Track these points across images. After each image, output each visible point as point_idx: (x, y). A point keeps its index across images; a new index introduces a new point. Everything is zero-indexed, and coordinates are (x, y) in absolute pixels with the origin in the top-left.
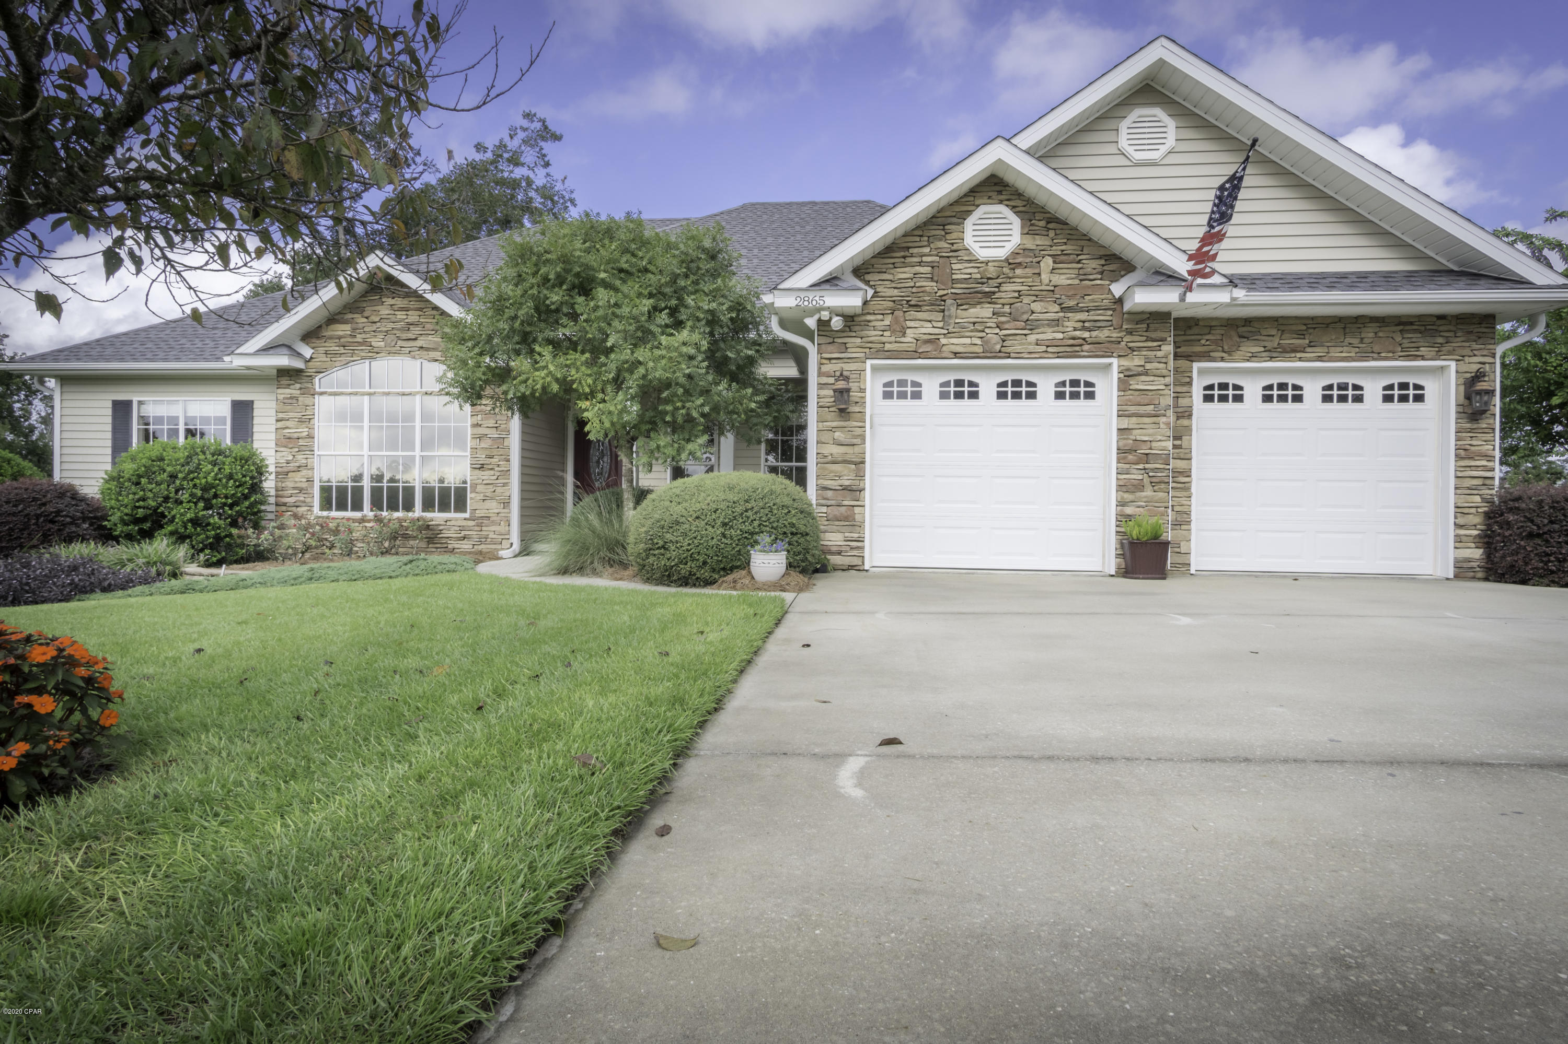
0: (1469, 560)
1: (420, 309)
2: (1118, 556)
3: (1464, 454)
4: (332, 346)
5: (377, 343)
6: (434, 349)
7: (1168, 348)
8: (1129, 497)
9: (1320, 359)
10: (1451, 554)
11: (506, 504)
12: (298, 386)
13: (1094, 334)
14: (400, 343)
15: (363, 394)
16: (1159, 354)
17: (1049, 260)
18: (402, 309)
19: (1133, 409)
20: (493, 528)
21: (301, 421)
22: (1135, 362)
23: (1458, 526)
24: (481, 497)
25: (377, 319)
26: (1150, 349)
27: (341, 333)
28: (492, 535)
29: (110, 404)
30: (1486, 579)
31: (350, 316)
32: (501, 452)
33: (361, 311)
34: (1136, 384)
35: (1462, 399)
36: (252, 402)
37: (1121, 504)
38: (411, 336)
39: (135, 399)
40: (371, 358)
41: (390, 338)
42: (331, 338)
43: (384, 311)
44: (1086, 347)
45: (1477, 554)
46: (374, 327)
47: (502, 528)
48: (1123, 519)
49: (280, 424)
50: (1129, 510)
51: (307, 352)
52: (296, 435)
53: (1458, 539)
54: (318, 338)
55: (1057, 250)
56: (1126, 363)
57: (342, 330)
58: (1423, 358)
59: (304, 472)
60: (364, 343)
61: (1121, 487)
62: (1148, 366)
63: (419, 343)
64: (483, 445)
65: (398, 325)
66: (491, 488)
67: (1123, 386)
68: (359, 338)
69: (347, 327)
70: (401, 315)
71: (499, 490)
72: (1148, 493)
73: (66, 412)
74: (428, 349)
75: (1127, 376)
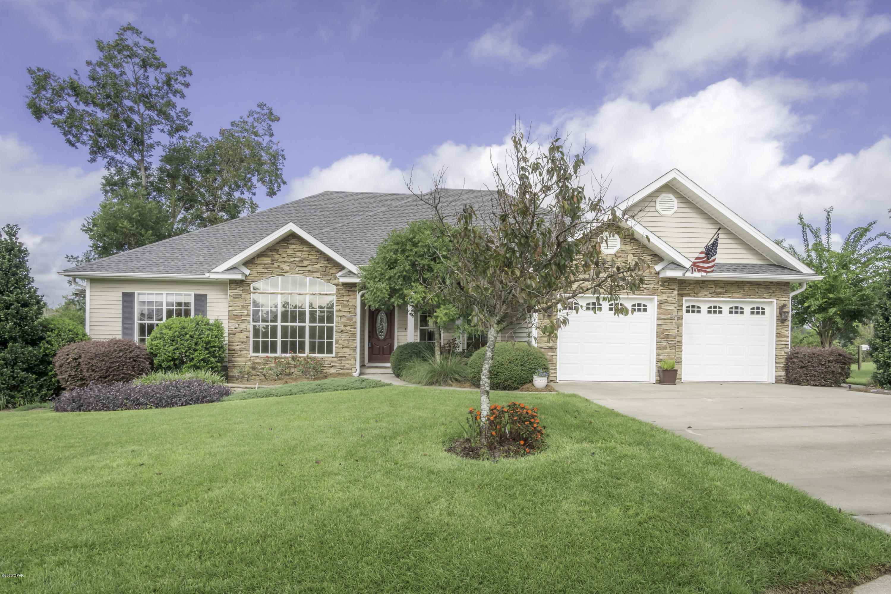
0: (780, 376)
1: (309, 252)
2: (656, 375)
3: (779, 335)
4: (261, 269)
5: (286, 267)
6: (316, 272)
7: (676, 293)
8: (661, 352)
9: (729, 297)
10: (774, 374)
11: (354, 350)
12: (241, 288)
13: (648, 286)
14: (298, 268)
15: (278, 294)
16: (673, 295)
17: (632, 255)
18: (299, 251)
19: (663, 317)
20: (347, 362)
21: (243, 307)
22: (664, 297)
23: (777, 363)
24: (341, 346)
25: (285, 256)
26: (669, 293)
27: (266, 262)
28: (347, 366)
29: (121, 294)
30: (786, 383)
31: (271, 253)
32: (352, 324)
33: (277, 251)
34: (664, 306)
35: (778, 315)
36: (206, 295)
37: (658, 354)
38: (304, 265)
39: (136, 292)
40: (282, 275)
41: (293, 265)
42: (260, 264)
43: (290, 252)
44: (645, 291)
45: (783, 373)
46: (284, 260)
47: (352, 362)
48: (658, 360)
49: (231, 308)
50: (661, 357)
51: (247, 272)
52: (240, 314)
53: (777, 368)
54: (253, 264)
55: (633, 252)
56: (661, 298)
57: (266, 260)
58: (765, 298)
59: (245, 333)
60: (278, 267)
61: (658, 348)
62: (669, 299)
63: (308, 269)
64: (342, 320)
65: (297, 259)
66: (346, 342)
67: (659, 307)
68: (276, 265)
69: (269, 259)
70: (298, 254)
71: (350, 343)
72: (668, 350)
73: (93, 298)
74: (313, 272)
75: (661, 303)
